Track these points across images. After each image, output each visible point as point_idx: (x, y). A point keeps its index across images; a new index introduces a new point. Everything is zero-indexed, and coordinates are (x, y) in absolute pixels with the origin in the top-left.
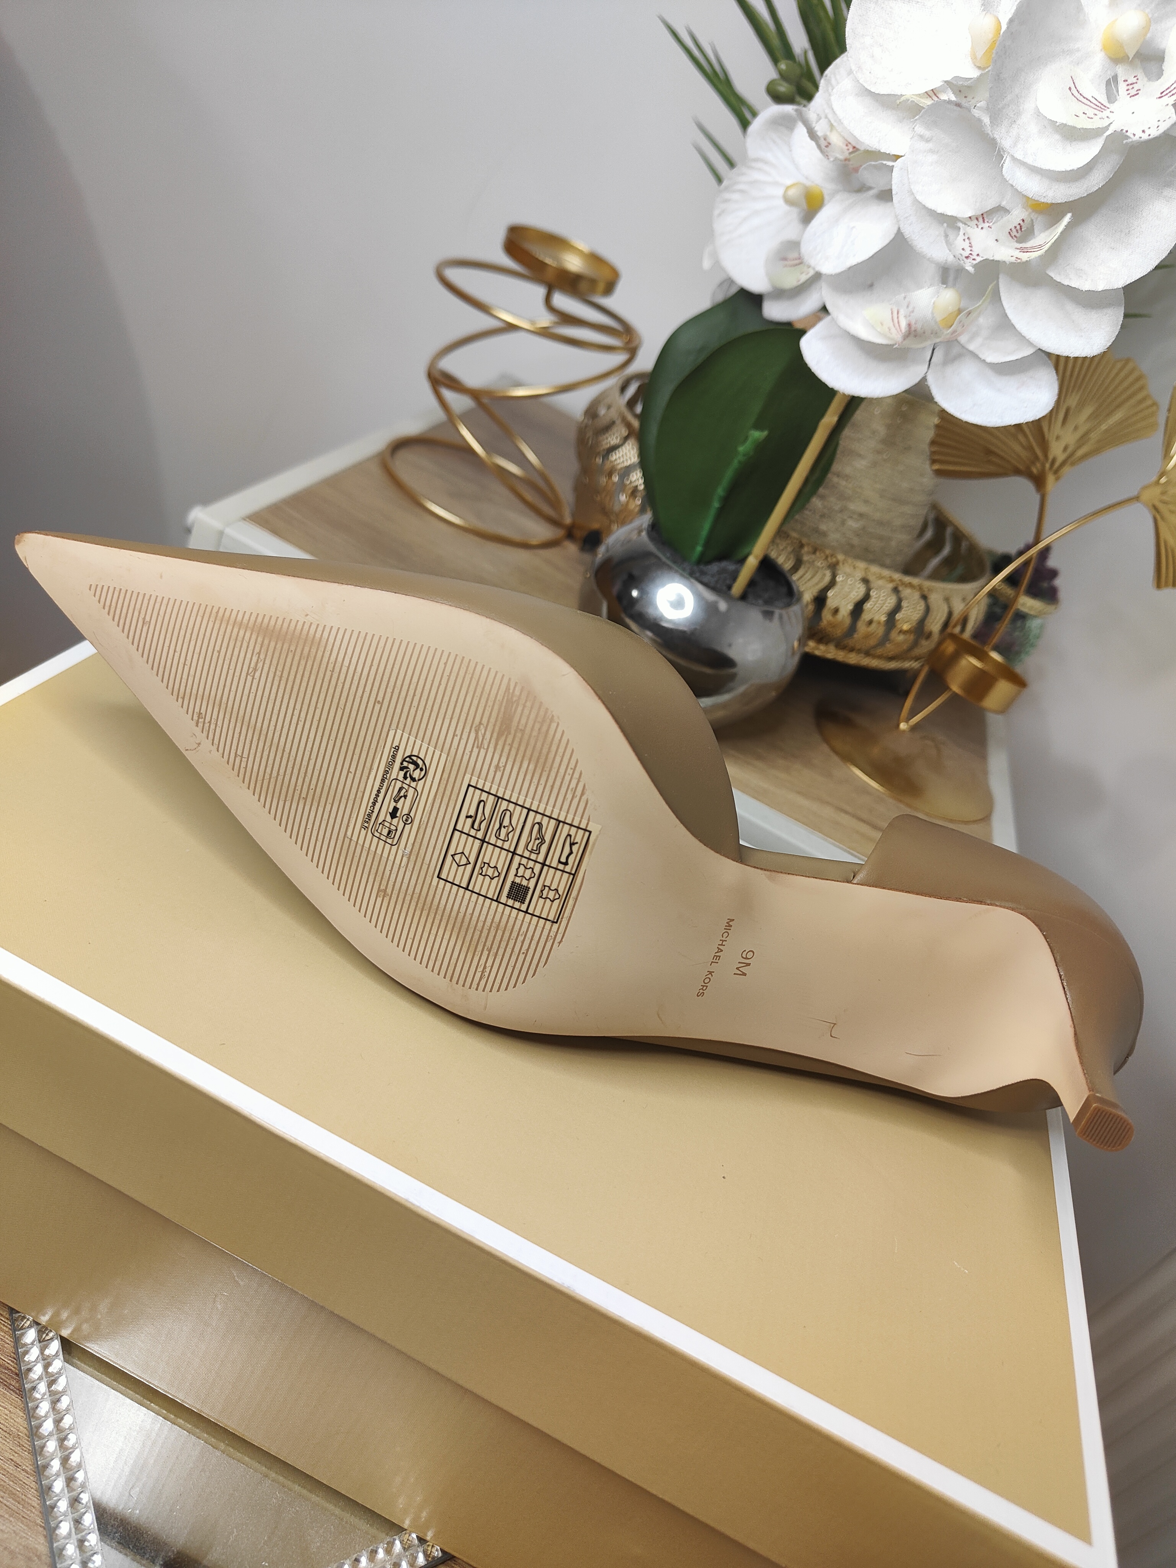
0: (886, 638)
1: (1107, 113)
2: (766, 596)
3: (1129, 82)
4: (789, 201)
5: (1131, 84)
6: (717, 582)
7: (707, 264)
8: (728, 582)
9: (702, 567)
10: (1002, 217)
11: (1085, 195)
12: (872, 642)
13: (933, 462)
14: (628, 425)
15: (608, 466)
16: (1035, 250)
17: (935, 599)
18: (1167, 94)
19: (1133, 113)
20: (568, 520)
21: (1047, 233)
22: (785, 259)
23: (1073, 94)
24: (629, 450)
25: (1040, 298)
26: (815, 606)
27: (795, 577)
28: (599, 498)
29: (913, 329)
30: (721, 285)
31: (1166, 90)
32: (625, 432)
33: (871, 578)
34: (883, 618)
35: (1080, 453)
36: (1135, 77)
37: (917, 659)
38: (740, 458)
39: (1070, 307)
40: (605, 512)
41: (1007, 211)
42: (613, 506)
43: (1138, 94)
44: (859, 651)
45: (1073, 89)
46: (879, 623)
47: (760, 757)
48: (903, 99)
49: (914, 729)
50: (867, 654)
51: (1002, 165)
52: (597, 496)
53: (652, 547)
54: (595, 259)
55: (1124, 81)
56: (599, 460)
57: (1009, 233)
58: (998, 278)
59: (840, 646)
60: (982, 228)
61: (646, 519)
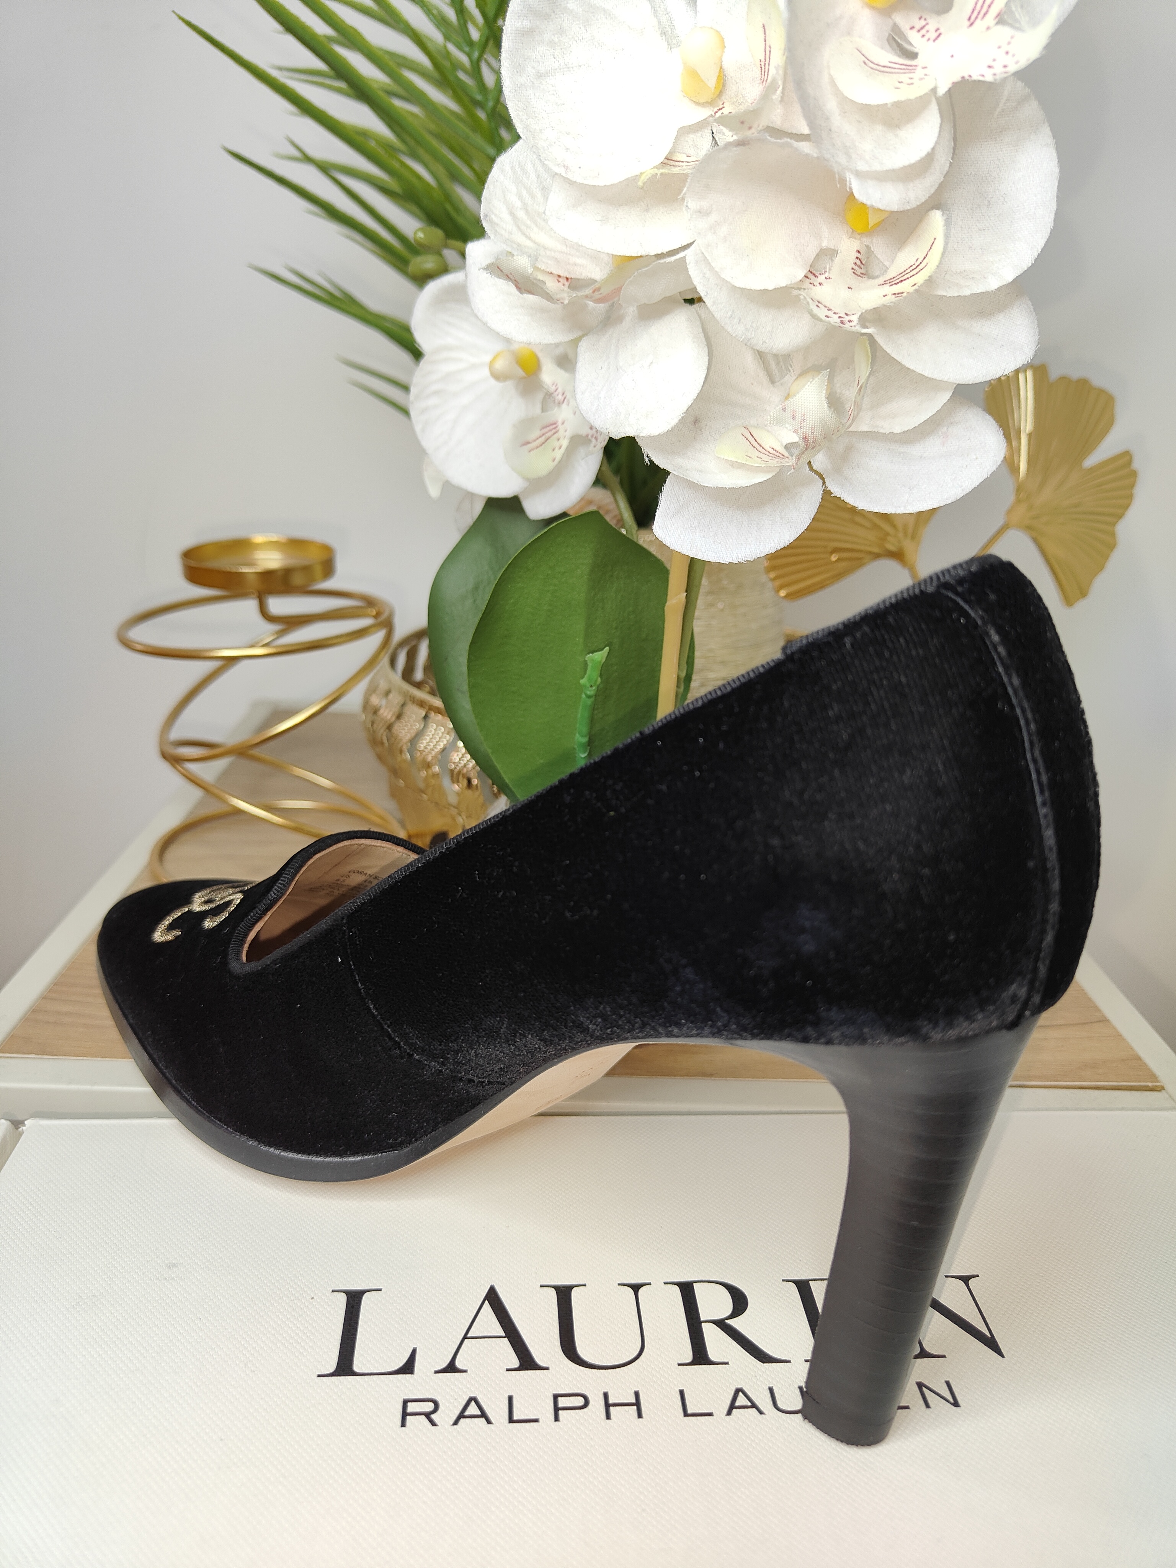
3: (919, 27)
4: (500, 378)
5: (923, 28)
10: (833, 261)
13: (781, 587)
15: (420, 759)
16: (910, 275)
18: (977, 17)
22: (525, 444)
24: (435, 732)
28: (425, 795)
31: (973, 12)
32: (422, 712)
36: (922, 18)
38: (587, 691)
40: (441, 808)
41: (833, 251)
42: (446, 799)
43: (940, 33)
45: (867, 62)
48: (639, 180)
52: (422, 796)
54: (295, 544)
55: (911, 29)
56: (406, 756)
57: (854, 273)
60: (822, 285)
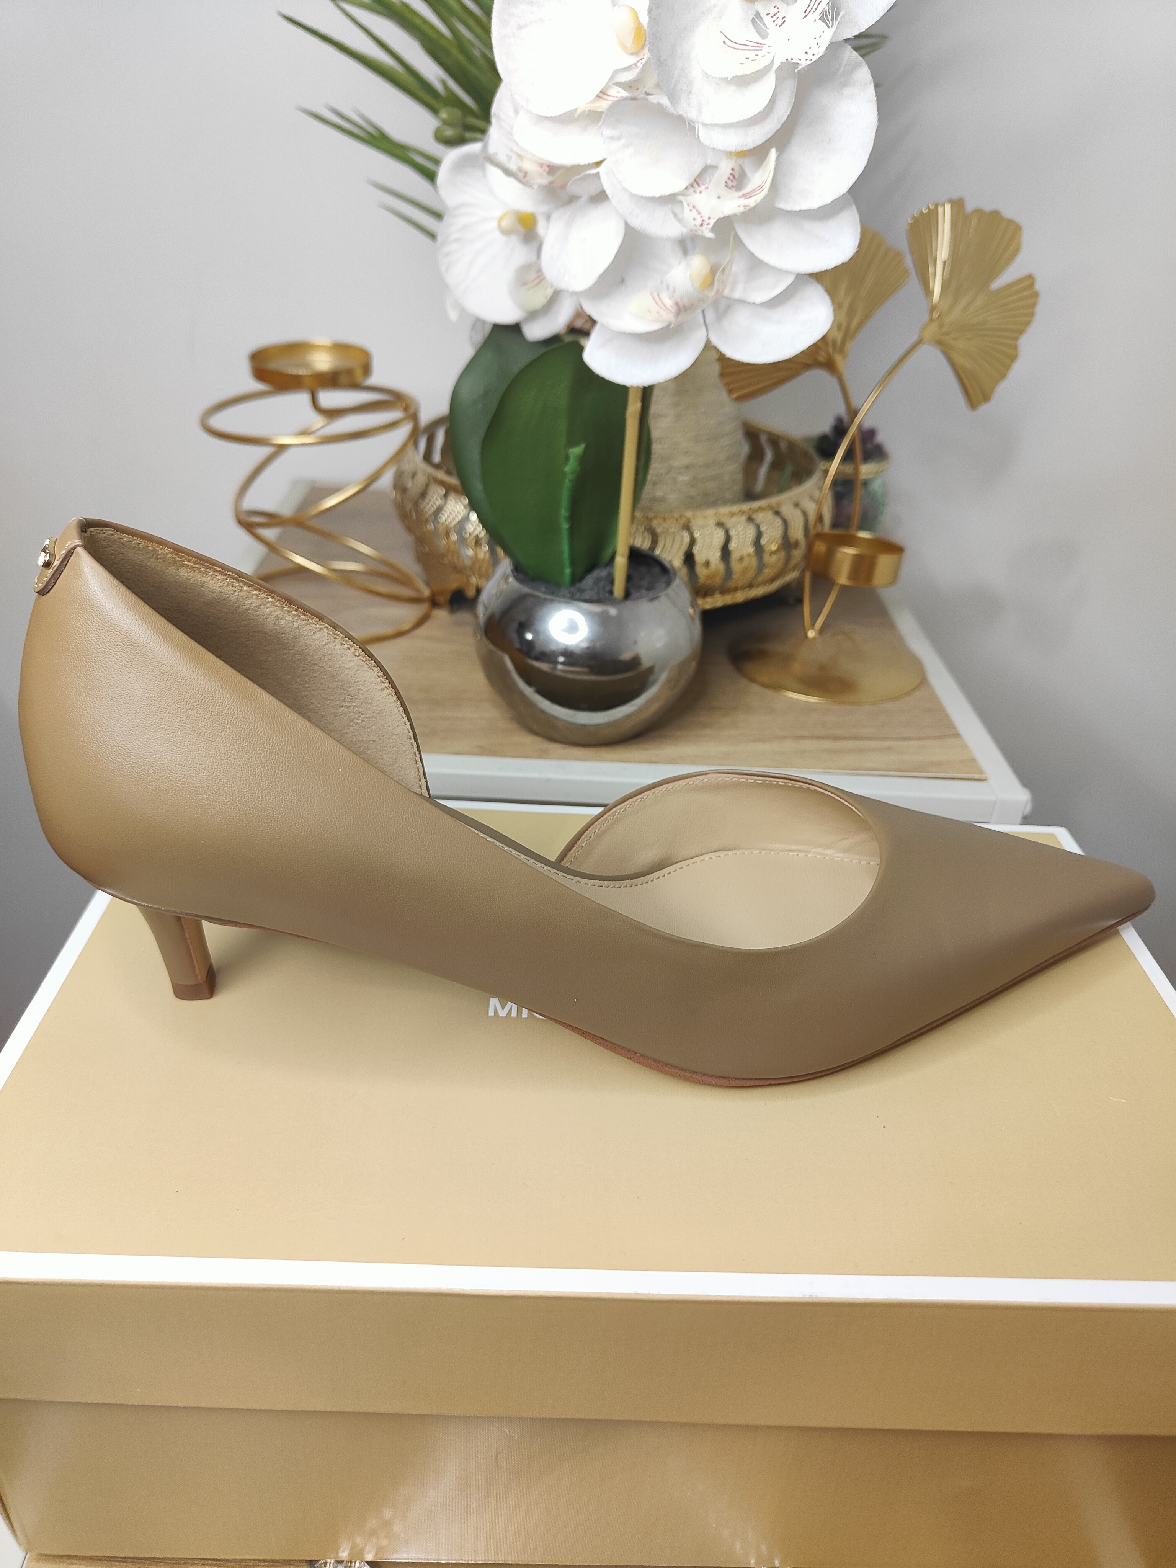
0: (761, 565)
1: (765, 49)
2: (645, 583)
3: (772, 14)
4: (506, 232)
5: (774, 15)
6: (598, 593)
7: (453, 315)
8: (608, 588)
9: (577, 585)
10: (713, 175)
11: (779, 127)
12: (751, 574)
13: (730, 391)
14: (442, 483)
15: (441, 529)
16: (757, 193)
17: (788, 510)
18: (810, 11)
19: (789, 40)
20: (426, 592)
21: (760, 171)
22: (525, 284)
23: (729, 46)
24: (454, 507)
25: (779, 230)
26: (688, 568)
27: (657, 552)
28: (446, 561)
29: (681, 306)
30: (474, 326)
31: (808, 7)
32: (442, 490)
33: (724, 520)
34: (751, 550)
35: (854, 324)
36: (775, 7)
37: (794, 569)
38: (570, 477)
39: (808, 225)
40: (458, 570)
41: (714, 167)
42: (463, 562)
43: (784, 21)
44: (743, 588)
45: (727, 41)
46: (749, 555)
47: (705, 726)
48: (579, 112)
49: (822, 631)
50: (751, 586)
51: (698, 135)
52: (444, 560)
53: (526, 590)
55: (767, 15)
56: (431, 527)
57: (726, 186)
58: (734, 229)
59: (724, 591)
60: (701, 192)
61: (506, 565)
